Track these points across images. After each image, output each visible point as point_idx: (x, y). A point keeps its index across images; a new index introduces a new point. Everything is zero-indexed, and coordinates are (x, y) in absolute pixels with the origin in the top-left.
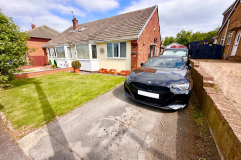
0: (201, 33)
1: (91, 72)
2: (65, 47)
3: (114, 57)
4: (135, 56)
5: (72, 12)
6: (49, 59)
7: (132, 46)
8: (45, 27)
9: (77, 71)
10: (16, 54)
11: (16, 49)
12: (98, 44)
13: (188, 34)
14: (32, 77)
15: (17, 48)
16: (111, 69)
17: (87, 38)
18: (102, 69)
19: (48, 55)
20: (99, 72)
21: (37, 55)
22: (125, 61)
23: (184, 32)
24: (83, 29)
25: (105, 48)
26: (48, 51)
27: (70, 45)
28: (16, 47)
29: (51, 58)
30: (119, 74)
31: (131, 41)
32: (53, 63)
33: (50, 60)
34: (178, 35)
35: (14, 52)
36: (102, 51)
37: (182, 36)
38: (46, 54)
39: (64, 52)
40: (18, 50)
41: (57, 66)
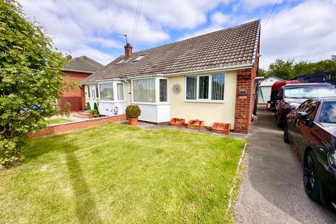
0: (308, 63)
1: (156, 124)
2: (115, 84)
3: (198, 100)
4: (246, 97)
5: (125, 36)
6: (86, 102)
7: (238, 79)
8: (85, 58)
9: (134, 122)
10: (38, 94)
11: (39, 84)
12: (170, 77)
13: (288, 65)
14: (60, 133)
15: (42, 81)
16: (194, 119)
17: (150, 69)
18: (175, 120)
19: (87, 96)
20: (169, 124)
21: (70, 96)
22: (222, 106)
23: (280, 62)
24: (139, 58)
25: (183, 84)
26: (86, 90)
27: (122, 81)
28: (39, 79)
29: (90, 100)
30: (210, 129)
31: (238, 71)
32: (92, 108)
33: (88, 103)
34: (271, 67)
35: (36, 89)
36: (177, 89)
37: (278, 68)
38: (84, 94)
39: (111, 91)
40: (44, 85)
41: (98, 113)
